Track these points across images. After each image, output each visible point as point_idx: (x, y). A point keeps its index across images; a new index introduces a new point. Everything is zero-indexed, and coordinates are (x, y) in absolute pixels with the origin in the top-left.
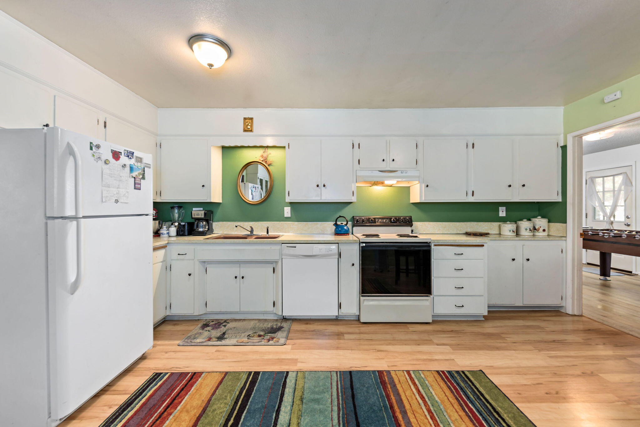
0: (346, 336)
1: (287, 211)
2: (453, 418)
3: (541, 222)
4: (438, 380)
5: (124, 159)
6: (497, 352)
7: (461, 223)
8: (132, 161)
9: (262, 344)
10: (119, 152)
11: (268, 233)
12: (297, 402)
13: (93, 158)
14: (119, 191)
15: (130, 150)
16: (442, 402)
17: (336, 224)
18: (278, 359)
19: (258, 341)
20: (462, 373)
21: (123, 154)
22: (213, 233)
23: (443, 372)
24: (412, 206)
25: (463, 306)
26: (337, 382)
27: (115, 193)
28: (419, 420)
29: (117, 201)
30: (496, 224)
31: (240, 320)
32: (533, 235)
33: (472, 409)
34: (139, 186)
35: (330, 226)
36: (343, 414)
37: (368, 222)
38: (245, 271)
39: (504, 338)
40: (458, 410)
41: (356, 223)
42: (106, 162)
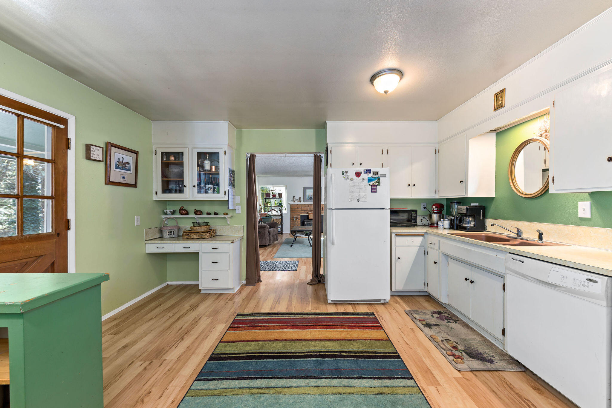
1: (583, 209)
5: (363, 175)
8: (370, 175)
9: (443, 352)
10: (360, 172)
11: (540, 239)
12: (376, 390)
13: (344, 179)
14: (360, 195)
15: (367, 169)
19: (445, 348)
21: (363, 172)
22: (487, 230)
27: (357, 196)
29: (358, 201)
31: (470, 328)
34: (375, 190)
42: (352, 179)
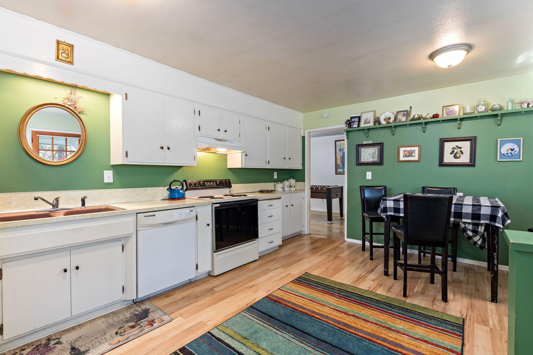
0: (216, 289)
1: (108, 176)
2: (320, 297)
3: (292, 181)
4: (296, 285)
6: (301, 262)
7: (257, 184)
9: (147, 331)
11: (83, 204)
12: (244, 341)
16: (310, 294)
17: (170, 189)
18: (184, 331)
19: (138, 331)
20: (300, 277)
23: (293, 281)
24: (229, 170)
25: (272, 242)
26: (251, 316)
28: (310, 306)
30: (273, 184)
31: (73, 328)
32: (284, 190)
33: (321, 290)
35: (163, 192)
36: (278, 328)
37: (199, 185)
38: (77, 259)
39: (296, 254)
40: (318, 293)
41: (190, 187)
